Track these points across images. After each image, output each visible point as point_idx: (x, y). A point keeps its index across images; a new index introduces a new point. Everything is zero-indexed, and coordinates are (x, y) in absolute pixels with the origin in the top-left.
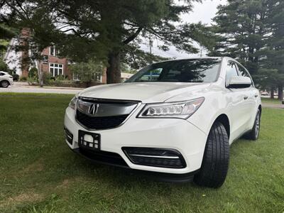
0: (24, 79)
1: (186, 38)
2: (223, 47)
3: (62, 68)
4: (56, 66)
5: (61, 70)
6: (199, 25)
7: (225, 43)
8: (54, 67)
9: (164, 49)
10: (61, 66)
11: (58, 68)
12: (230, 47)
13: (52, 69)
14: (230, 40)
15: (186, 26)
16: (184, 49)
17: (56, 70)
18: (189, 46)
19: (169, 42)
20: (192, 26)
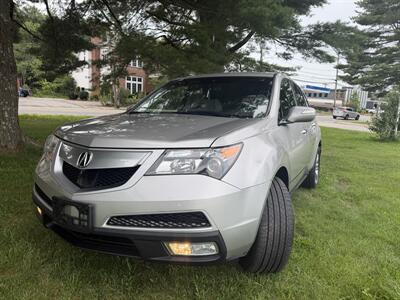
0: (96, 98)
1: (317, 42)
2: (373, 46)
3: (141, 83)
4: (134, 80)
5: (140, 85)
6: (338, 25)
7: (378, 39)
8: (132, 82)
9: (286, 56)
10: (140, 80)
11: (137, 83)
12: (385, 46)
13: (129, 85)
14: (385, 35)
15: (318, 26)
16: (315, 55)
17: (134, 85)
18: (321, 53)
19: (292, 48)
20: (327, 26)
